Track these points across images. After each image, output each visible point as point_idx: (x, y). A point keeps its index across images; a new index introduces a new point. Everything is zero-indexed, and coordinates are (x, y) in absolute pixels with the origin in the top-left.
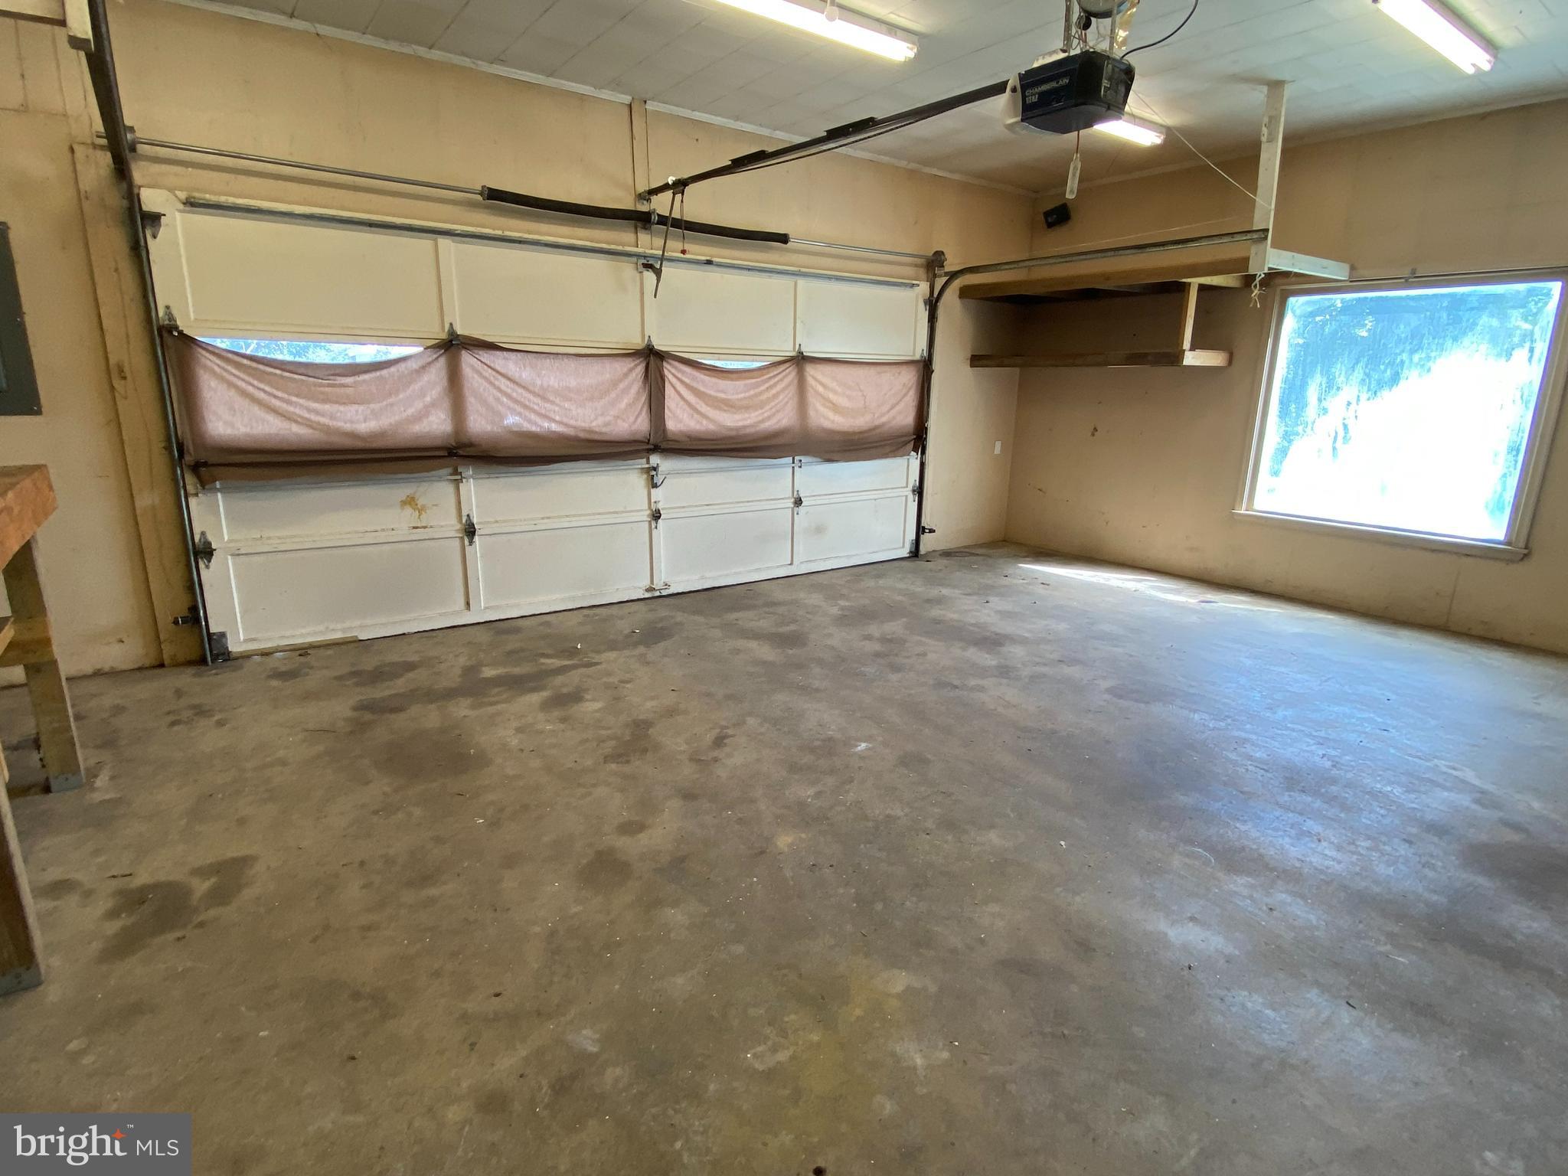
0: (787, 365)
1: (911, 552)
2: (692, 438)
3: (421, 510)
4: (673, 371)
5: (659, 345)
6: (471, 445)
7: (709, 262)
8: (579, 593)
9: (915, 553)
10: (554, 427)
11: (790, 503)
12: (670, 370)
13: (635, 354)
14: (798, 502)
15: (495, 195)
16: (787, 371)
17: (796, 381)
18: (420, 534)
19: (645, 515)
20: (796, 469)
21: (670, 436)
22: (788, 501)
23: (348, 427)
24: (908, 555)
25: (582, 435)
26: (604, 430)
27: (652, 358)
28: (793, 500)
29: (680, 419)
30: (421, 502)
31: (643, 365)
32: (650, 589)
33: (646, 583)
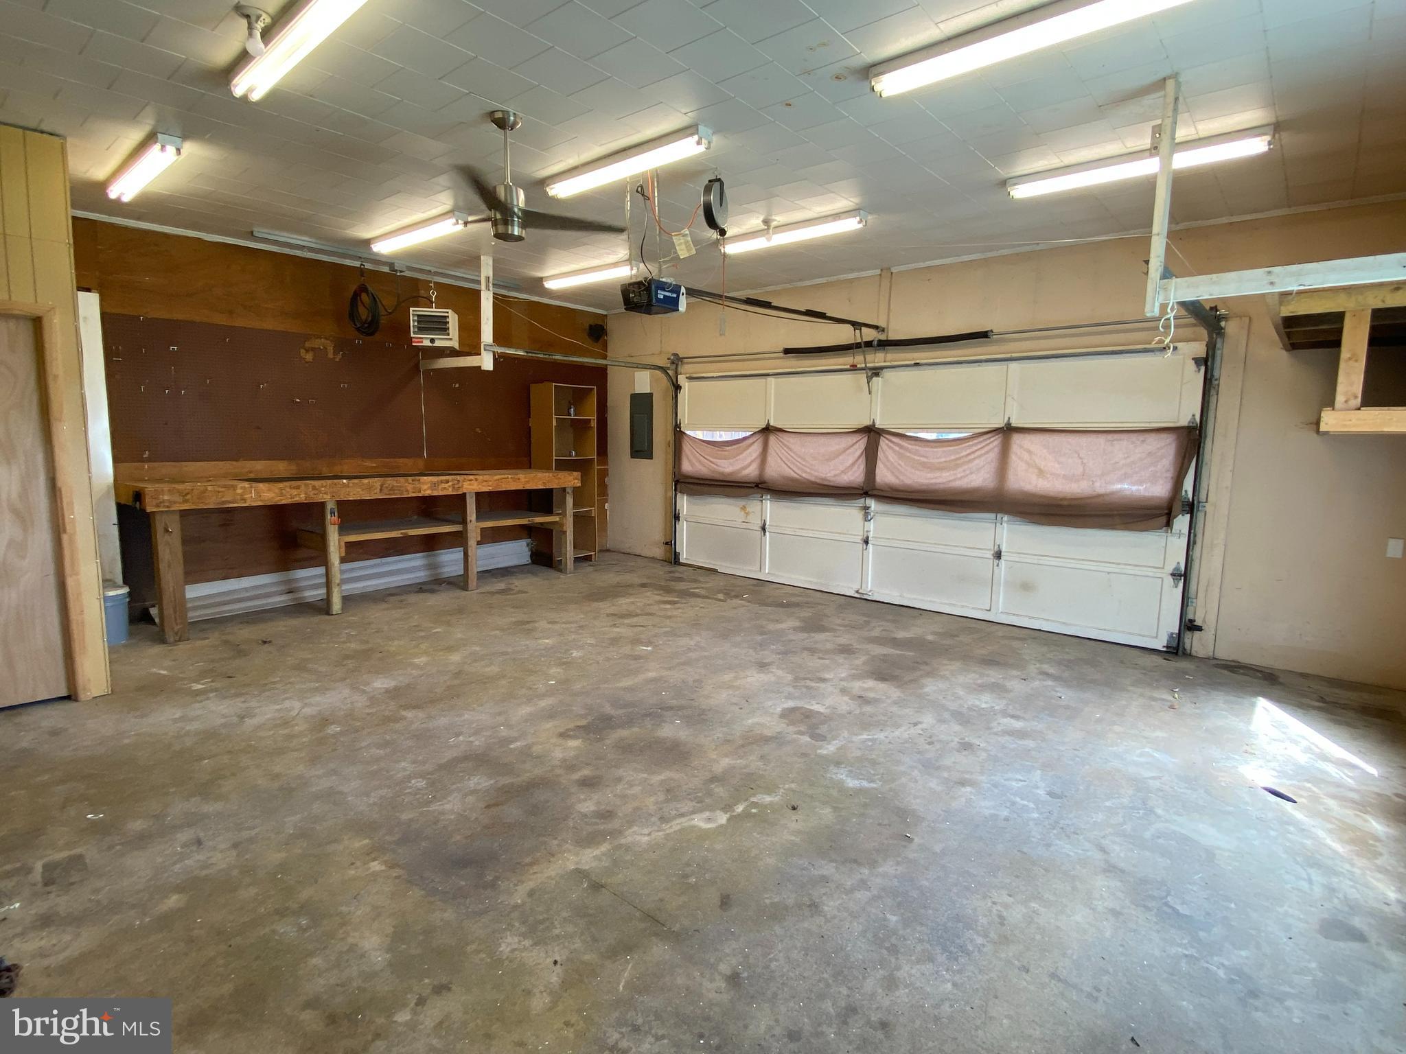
0: (990, 435)
1: (1167, 647)
2: (893, 489)
3: (747, 514)
4: (887, 442)
5: (879, 424)
6: (765, 482)
7: (917, 364)
8: (815, 580)
9: (1175, 650)
10: (804, 475)
11: (989, 554)
12: (884, 443)
13: (859, 431)
14: (998, 555)
15: (787, 351)
16: (992, 439)
17: (997, 450)
18: (744, 526)
19: (859, 539)
20: (998, 525)
21: (877, 486)
22: (988, 552)
23: (721, 470)
24: (1165, 649)
25: (818, 481)
26: (832, 479)
27: (872, 434)
28: (992, 552)
29: (885, 475)
30: (748, 509)
31: (866, 438)
32: (857, 592)
33: (857, 587)
